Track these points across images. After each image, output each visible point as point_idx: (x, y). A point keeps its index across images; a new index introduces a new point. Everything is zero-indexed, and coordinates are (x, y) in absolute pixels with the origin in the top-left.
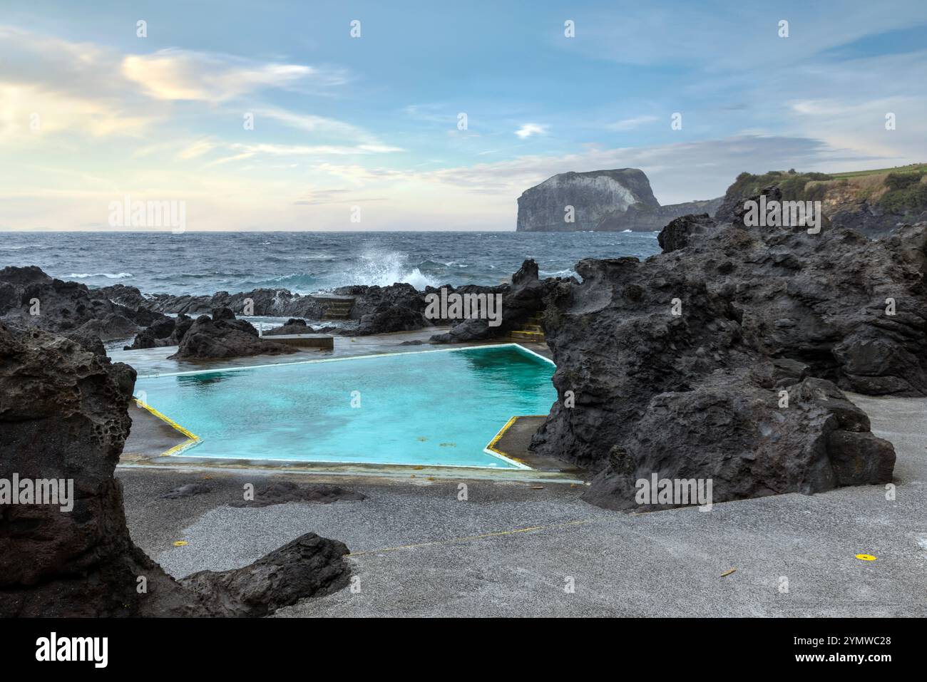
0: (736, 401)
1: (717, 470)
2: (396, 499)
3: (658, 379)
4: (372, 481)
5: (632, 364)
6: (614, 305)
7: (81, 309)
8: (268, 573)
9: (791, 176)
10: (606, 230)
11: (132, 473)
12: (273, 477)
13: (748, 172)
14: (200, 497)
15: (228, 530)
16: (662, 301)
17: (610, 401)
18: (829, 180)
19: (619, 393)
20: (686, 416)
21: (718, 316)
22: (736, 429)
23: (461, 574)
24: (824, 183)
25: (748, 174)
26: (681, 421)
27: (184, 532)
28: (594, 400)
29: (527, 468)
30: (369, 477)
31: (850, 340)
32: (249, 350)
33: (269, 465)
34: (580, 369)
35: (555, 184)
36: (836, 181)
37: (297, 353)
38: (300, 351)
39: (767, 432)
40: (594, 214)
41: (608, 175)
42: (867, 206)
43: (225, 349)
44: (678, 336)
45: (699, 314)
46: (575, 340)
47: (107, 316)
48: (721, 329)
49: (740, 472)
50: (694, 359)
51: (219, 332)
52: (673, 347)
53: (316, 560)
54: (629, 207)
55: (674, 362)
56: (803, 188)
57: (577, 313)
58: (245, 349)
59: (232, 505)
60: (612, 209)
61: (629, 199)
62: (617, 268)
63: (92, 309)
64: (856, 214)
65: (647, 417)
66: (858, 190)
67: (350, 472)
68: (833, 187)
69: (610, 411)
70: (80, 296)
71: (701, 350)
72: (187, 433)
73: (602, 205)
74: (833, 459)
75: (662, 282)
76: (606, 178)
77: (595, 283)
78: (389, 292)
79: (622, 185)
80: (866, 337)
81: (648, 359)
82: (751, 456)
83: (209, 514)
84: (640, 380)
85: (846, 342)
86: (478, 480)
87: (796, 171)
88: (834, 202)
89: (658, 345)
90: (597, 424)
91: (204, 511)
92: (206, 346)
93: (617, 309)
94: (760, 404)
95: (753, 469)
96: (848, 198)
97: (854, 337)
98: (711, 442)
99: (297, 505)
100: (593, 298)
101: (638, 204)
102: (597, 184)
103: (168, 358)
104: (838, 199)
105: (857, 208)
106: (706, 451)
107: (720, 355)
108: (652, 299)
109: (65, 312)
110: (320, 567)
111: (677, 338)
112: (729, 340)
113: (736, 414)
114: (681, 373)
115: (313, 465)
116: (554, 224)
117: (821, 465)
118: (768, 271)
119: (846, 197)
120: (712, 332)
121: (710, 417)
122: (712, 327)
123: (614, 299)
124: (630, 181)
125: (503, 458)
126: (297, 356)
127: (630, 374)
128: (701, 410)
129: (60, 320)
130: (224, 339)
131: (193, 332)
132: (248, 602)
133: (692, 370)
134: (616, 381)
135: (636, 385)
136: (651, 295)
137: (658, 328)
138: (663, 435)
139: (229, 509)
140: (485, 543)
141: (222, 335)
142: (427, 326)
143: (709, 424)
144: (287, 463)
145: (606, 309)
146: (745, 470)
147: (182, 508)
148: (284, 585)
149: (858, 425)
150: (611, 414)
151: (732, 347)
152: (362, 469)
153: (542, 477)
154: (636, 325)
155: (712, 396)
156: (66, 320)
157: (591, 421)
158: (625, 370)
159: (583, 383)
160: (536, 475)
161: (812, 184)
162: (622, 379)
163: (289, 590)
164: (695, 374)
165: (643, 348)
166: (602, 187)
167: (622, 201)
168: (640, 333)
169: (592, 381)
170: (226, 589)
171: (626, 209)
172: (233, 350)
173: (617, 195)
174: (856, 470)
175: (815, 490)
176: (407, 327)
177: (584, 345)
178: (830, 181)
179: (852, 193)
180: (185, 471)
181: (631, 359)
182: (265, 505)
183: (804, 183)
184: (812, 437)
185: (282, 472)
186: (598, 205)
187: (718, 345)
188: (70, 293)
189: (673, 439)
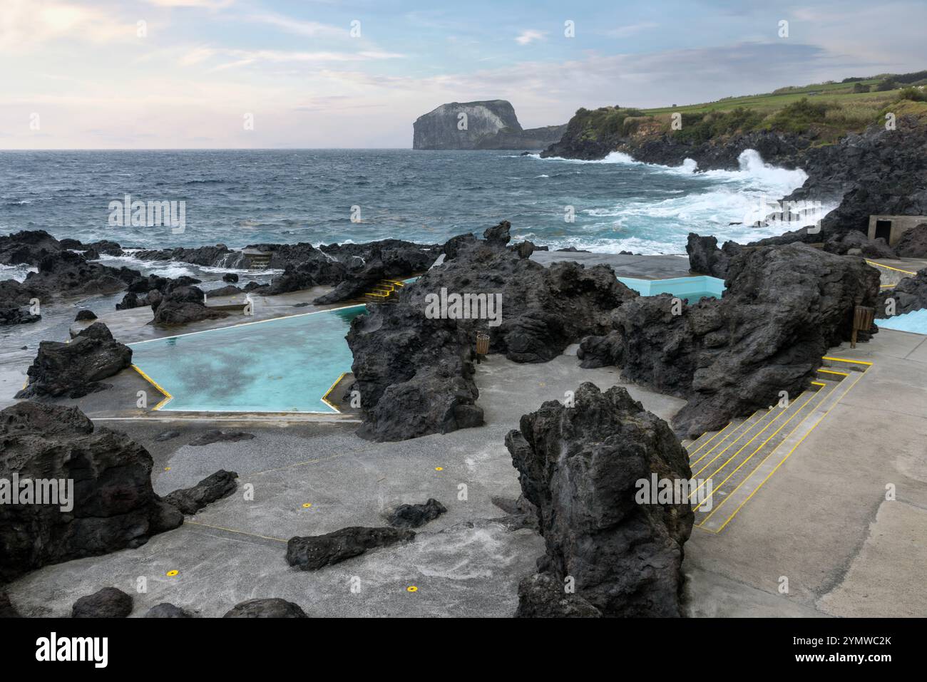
0: (422, 389)
1: (410, 422)
2: (268, 437)
3: (402, 367)
4: (259, 425)
5: (390, 360)
6: (383, 328)
7: (82, 273)
8: (204, 490)
9: (616, 112)
10: (482, 149)
11: (138, 423)
12: (210, 424)
13: (585, 107)
14: (175, 439)
15: (189, 460)
16: (408, 324)
17: (379, 378)
18: (640, 116)
19: (383, 375)
20: (400, 396)
21: (438, 329)
22: (421, 402)
23: (278, 485)
24: (638, 118)
25: (585, 110)
26: (398, 399)
27: (169, 462)
28: (370, 378)
29: (339, 412)
30: (259, 422)
31: (512, 334)
32: (198, 318)
33: (210, 415)
34: (364, 363)
35: (442, 112)
36: (646, 118)
37: (228, 318)
38: (229, 315)
39: (433, 404)
40: (473, 135)
41: (484, 106)
42: (666, 137)
43: (184, 318)
44: (414, 345)
45: (428, 330)
46: (363, 347)
47: (101, 276)
48: (439, 337)
49: (421, 422)
50: (421, 355)
51: (179, 306)
52: (411, 350)
53: (223, 482)
54: (499, 131)
55: (411, 358)
56: (623, 122)
57: (364, 333)
58: (196, 316)
59: (190, 445)
60: (486, 132)
61: (499, 124)
62: (386, 306)
63: (90, 271)
64: (658, 144)
65: (384, 396)
66: (660, 125)
67: (250, 419)
68: (644, 122)
69: (379, 383)
70: (81, 262)
71: (426, 350)
72: (165, 392)
73: (478, 128)
74: (456, 418)
75: (408, 315)
76: (481, 108)
77: (375, 315)
78: (295, 249)
79: (494, 113)
80: (519, 333)
81: (398, 357)
82: (425, 416)
83: (180, 450)
84: (394, 367)
85: (510, 334)
86: (311, 422)
87: (620, 106)
88: (644, 133)
89: (402, 350)
90: (372, 390)
91: (177, 449)
92: (171, 316)
93: (385, 330)
94: (432, 391)
95: (426, 421)
96: (654, 130)
97: (513, 332)
98: (410, 408)
99: (221, 443)
100: (374, 324)
101: (506, 129)
102: (475, 112)
103: (148, 324)
104: (647, 131)
105: (659, 139)
106: (407, 413)
107: (436, 351)
108: (403, 324)
109: (71, 275)
110: (225, 484)
111: (414, 344)
112: (442, 342)
113: (421, 396)
114: (413, 364)
115: (232, 414)
116: (442, 143)
117: (449, 421)
118: (487, 285)
119: (653, 129)
120: (434, 338)
121: (410, 397)
122: (434, 336)
123: (383, 325)
124: (500, 110)
125: (329, 405)
126: (229, 320)
127: (389, 365)
128: (407, 393)
129: (68, 280)
130: (182, 311)
131: (162, 307)
132: (196, 502)
133: (419, 362)
134: (381, 369)
135: (392, 371)
136: (402, 321)
137: (402, 341)
138: (390, 406)
139: (189, 447)
140: (294, 469)
141: (181, 308)
142: (315, 286)
143: (409, 400)
144: (218, 413)
145: (379, 330)
146: (422, 422)
147: (167, 448)
148: (210, 494)
149: (468, 402)
150: (379, 385)
151: (444, 345)
152: (256, 416)
153: (343, 419)
154: (392, 340)
155: (412, 387)
156: (73, 281)
157: (368, 389)
158: (387, 362)
159: (365, 371)
160: (341, 417)
161: (629, 119)
162: (385, 368)
163: (212, 497)
164: (421, 364)
165: (395, 352)
166: (478, 115)
167: (494, 125)
168: (394, 344)
169: (369, 370)
170: (188, 497)
171: (497, 132)
172: (189, 318)
173: (490, 121)
174: (466, 422)
175: (447, 431)
176: (301, 287)
177: (367, 350)
178: (642, 118)
179: (657, 127)
180: (165, 421)
181: (390, 357)
182: (205, 444)
183: (623, 119)
184: (446, 409)
185: (215, 420)
186: (476, 129)
187: (436, 345)
188: (74, 260)
189: (393, 407)
